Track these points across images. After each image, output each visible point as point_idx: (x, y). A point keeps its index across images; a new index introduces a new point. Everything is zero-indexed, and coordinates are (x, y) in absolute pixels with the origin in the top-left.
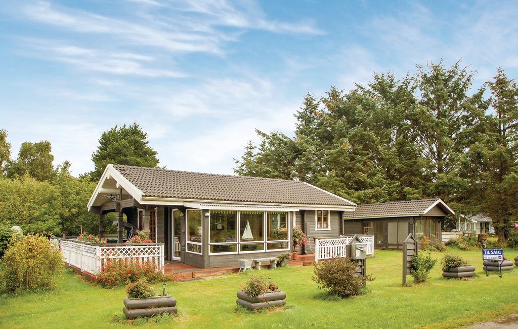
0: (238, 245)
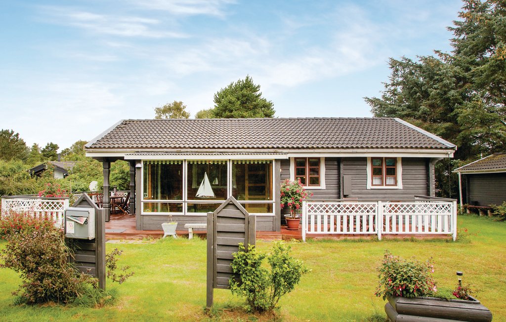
0: (183, 203)
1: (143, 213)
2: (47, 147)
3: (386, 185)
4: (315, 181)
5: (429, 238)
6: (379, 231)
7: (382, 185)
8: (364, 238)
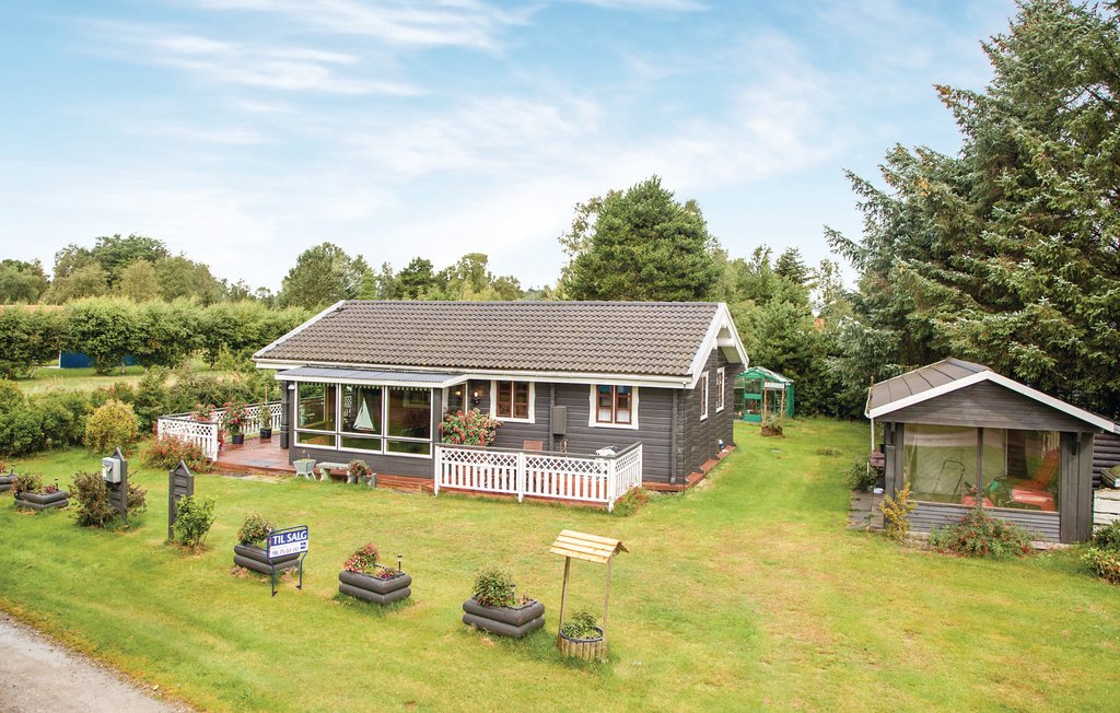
1: (296, 444)
2: (412, 266)
3: (616, 422)
4: (522, 412)
5: (580, 505)
6: (521, 491)
7: (611, 422)
8: (502, 497)
